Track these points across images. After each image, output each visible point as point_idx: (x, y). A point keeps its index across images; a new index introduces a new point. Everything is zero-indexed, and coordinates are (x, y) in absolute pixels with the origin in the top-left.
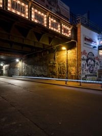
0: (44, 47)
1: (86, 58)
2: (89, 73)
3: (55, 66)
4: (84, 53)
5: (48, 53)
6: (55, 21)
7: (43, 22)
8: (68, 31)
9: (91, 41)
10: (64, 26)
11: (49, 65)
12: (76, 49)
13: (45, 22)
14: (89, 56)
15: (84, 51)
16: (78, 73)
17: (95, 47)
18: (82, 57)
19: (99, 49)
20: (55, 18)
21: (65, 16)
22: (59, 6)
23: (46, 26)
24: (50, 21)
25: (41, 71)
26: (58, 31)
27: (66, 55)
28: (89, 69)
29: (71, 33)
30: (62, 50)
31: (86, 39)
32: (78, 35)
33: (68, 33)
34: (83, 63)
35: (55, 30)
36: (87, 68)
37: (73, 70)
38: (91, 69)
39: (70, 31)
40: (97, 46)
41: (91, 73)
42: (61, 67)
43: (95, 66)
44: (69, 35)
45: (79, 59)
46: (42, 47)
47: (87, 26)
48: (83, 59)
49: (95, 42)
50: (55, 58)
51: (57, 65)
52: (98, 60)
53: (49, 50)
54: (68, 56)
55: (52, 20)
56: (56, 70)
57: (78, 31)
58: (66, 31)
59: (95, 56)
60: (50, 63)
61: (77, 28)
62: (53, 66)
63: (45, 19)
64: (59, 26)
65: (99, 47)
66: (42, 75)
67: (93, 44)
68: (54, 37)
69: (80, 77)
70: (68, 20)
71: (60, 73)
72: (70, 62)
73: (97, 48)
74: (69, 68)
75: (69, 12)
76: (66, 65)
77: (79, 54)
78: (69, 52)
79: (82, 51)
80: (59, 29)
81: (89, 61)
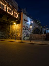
0: (4, 22)
1: (24, 29)
2: (26, 36)
3: (10, 32)
4: (24, 26)
5: (6, 25)
6: (10, 9)
7: (4, 8)
8: (17, 15)
9: (27, 21)
10: (15, 12)
11: (7, 31)
12: (20, 24)
13: (5, 9)
14: (26, 28)
15: (24, 25)
16: (21, 35)
17: (28, 24)
18: (23, 28)
19: (30, 25)
20: (10, 8)
21: (16, 7)
22: (13, 2)
23: (5, 11)
24: (7, 9)
25: (2, 34)
26: (12, 14)
27: (15, 27)
28: (26, 34)
29: (18, 16)
30: (13, 24)
31: (25, 20)
32: (22, 18)
33: (17, 16)
34: (23, 31)
35: (10, 13)
36: (25, 33)
37: (19, 34)
38: (27, 34)
39: (18, 15)
40: (29, 24)
41: (27, 35)
42: (13, 33)
43: (29, 33)
44: (17, 17)
45: (21, 29)
46: (3, 22)
47: (25, 14)
48: (23, 29)
49: (29, 22)
50: (10, 28)
51: (11, 32)
52: (30, 30)
53: (7, 24)
54: (17, 27)
55: (9, 8)
56: (10, 34)
57: (22, 16)
58: (16, 15)
59: (29, 28)
60: (7, 30)
61: (21, 14)
62: (9, 32)
63: (5, 7)
64: (12, 12)
65: (30, 24)
66: (3, 36)
67: (28, 23)
68: (10, 17)
69: (22, 37)
70: (17, 10)
71: (12, 35)
72: (17, 30)
73: (29, 25)
74: (17, 33)
75: (17, 6)
76: (15, 32)
77: (22, 26)
78: (17, 25)
79: (23, 25)
80: (12, 13)
81: (26, 30)
